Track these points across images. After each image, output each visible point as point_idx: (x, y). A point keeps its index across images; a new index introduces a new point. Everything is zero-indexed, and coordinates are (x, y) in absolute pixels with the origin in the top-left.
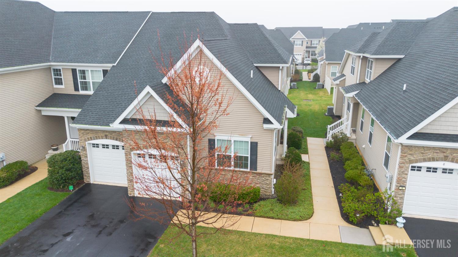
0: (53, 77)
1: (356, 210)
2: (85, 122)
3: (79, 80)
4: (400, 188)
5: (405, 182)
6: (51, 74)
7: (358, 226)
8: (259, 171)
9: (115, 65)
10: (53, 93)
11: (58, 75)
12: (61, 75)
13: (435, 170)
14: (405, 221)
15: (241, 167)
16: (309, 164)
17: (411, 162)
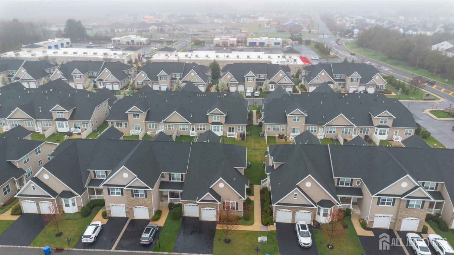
1: (264, 222)
2: (185, 199)
3: (171, 177)
4: (274, 216)
7: (265, 226)
8: (239, 210)
9: (186, 173)
10: (161, 181)
12: (164, 176)
13: (283, 211)
14: (276, 224)
15: (233, 209)
16: (254, 201)
17: (277, 209)
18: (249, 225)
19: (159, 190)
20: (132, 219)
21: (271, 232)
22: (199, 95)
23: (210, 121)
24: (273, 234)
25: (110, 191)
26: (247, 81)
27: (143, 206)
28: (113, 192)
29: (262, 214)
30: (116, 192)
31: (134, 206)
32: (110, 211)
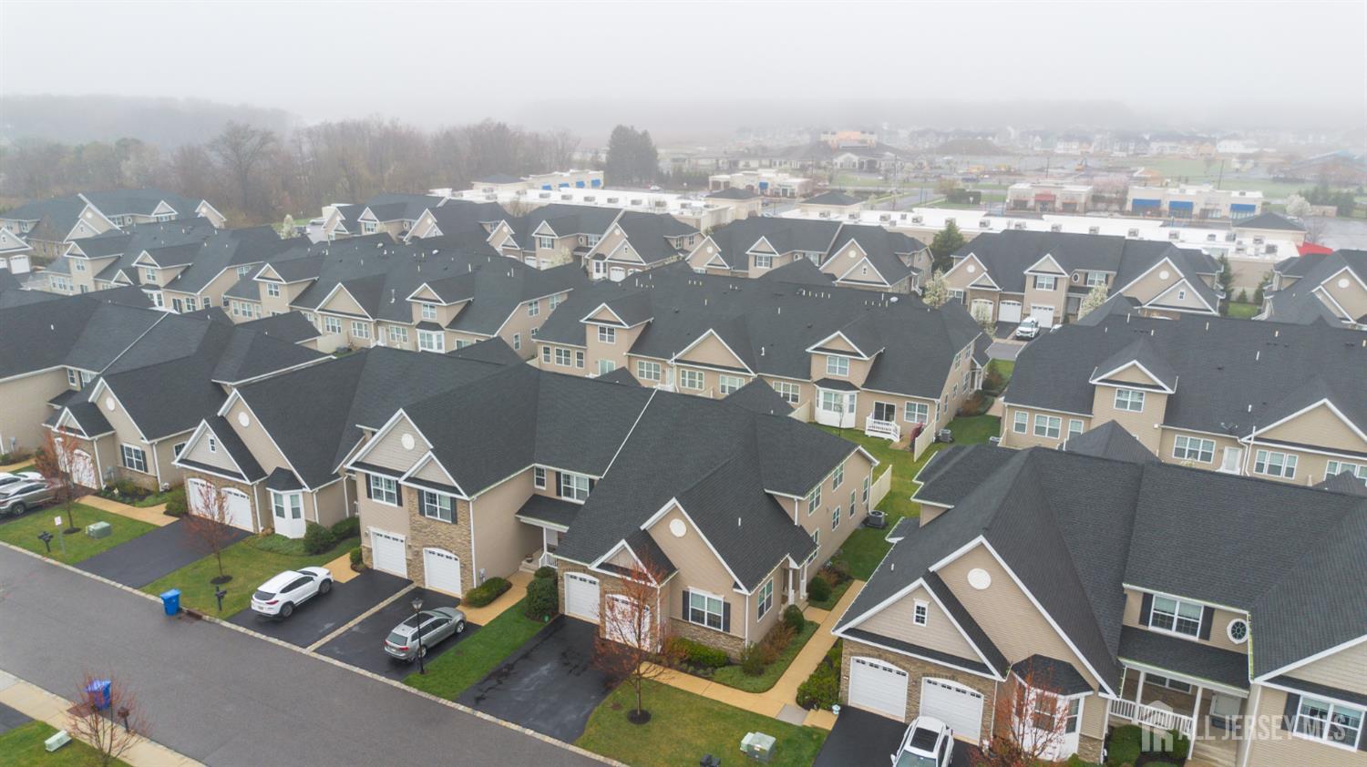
1: (804, 692)
2: (565, 554)
3: (562, 485)
4: (845, 678)
5: (849, 672)
6: (535, 474)
7: (803, 707)
8: (732, 633)
9: (601, 478)
10: (535, 495)
11: (540, 476)
12: (543, 477)
13: (876, 667)
14: (839, 708)
15: (714, 626)
16: (818, 626)
17: (852, 654)
18: (747, 691)
19: (519, 519)
20: (418, 588)
21: (809, 733)
22: (807, 293)
23: (816, 375)
24: (813, 740)
25: (372, 487)
26: (1035, 287)
27: (446, 549)
28: (379, 491)
29: (816, 671)
30: (386, 492)
31: (424, 546)
32: (370, 550)
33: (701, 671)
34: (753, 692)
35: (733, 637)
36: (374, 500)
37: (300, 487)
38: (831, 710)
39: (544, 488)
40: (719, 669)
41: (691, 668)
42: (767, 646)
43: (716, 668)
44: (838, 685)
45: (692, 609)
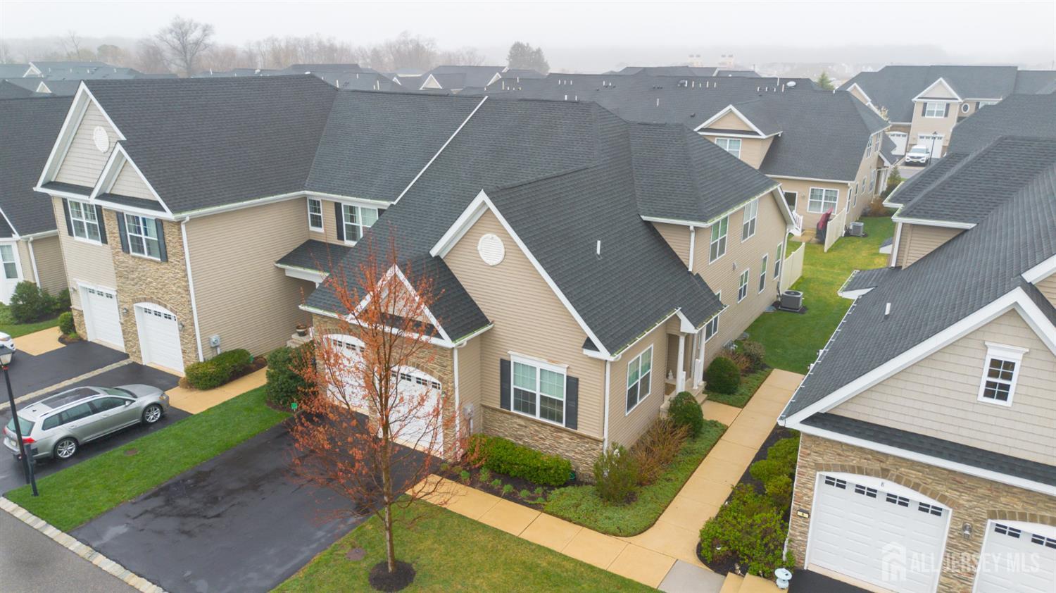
0: (309, 213)
1: (715, 538)
2: (321, 304)
3: (344, 223)
4: (800, 514)
5: (809, 503)
6: (307, 207)
7: (711, 568)
8: (581, 430)
9: (395, 203)
10: (307, 239)
11: (315, 212)
12: (319, 212)
13: (872, 493)
14: (790, 576)
15: (552, 418)
16: (724, 429)
17: (819, 467)
18: (605, 533)
19: (283, 270)
20: (134, 364)
25: (72, 219)
26: (923, 114)
27: (159, 303)
28: (80, 222)
29: (730, 499)
30: (87, 223)
31: (134, 301)
32: (81, 314)
33: (524, 493)
34: (615, 535)
35: (582, 437)
36: (77, 238)
37: (9, 233)
38: (771, 577)
39: (321, 230)
40: (557, 491)
41: (508, 488)
42: (641, 454)
43: (552, 488)
44: (784, 528)
45: (515, 389)
